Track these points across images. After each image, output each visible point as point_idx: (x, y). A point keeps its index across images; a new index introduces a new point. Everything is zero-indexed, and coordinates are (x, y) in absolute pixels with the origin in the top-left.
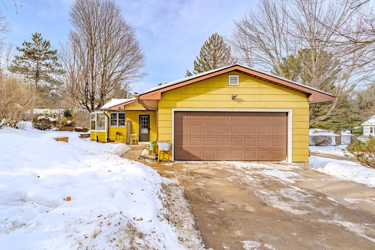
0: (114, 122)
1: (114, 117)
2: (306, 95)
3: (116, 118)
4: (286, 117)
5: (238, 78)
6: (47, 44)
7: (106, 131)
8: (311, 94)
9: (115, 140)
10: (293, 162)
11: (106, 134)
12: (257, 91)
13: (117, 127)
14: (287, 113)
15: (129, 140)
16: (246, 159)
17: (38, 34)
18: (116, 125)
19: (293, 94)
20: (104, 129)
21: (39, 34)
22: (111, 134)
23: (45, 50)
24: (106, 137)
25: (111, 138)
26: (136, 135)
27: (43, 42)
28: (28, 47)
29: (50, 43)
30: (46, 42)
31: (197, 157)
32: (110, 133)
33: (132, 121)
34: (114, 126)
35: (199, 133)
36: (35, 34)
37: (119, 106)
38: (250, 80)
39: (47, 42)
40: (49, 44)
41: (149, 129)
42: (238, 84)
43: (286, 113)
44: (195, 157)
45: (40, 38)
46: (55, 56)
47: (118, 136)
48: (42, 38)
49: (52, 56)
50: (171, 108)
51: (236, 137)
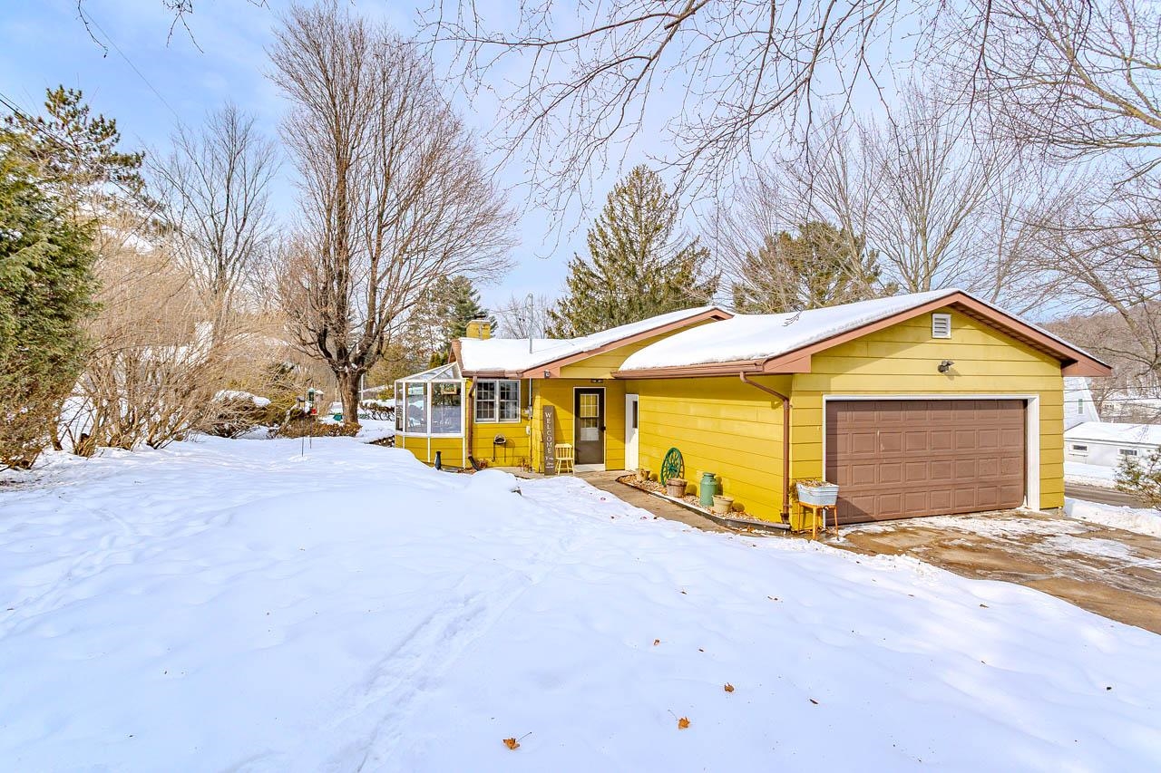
0: (486, 407)
1: (486, 394)
2: (1060, 363)
3: (492, 397)
4: (1022, 410)
5: (949, 322)
6: (104, 129)
7: (462, 434)
8: (1076, 361)
9: (490, 460)
10: (1041, 509)
11: (464, 445)
12: (980, 352)
13: (497, 422)
14: (1025, 402)
15: (551, 461)
16: (957, 510)
17: (71, 93)
18: (492, 416)
19: (1037, 359)
20: (458, 429)
21: (76, 93)
22: (478, 443)
23: (98, 150)
24: (465, 454)
25: (480, 456)
26: (567, 445)
27: (89, 122)
28: (30, 134)
29: (117, 127)
30: (103, 121)
31: (866, 514)
32: (474, 442)
33: (556, 407)
34: (487, 421)
35: (871, 455)
36: (59, 89)
37: (546, 369)
38: (969, 327)
39: (107, 124)
40: (115, 132)
41: (602, 429)
42: (949, 335)
43: (1022, 402)
44: (862, 513)
45: (80, 106)
46: (133, 172)
47: (500, 449)
48: (87, 109)
49: (120, 172)
50: (819, 393)
51: (940, 458)
